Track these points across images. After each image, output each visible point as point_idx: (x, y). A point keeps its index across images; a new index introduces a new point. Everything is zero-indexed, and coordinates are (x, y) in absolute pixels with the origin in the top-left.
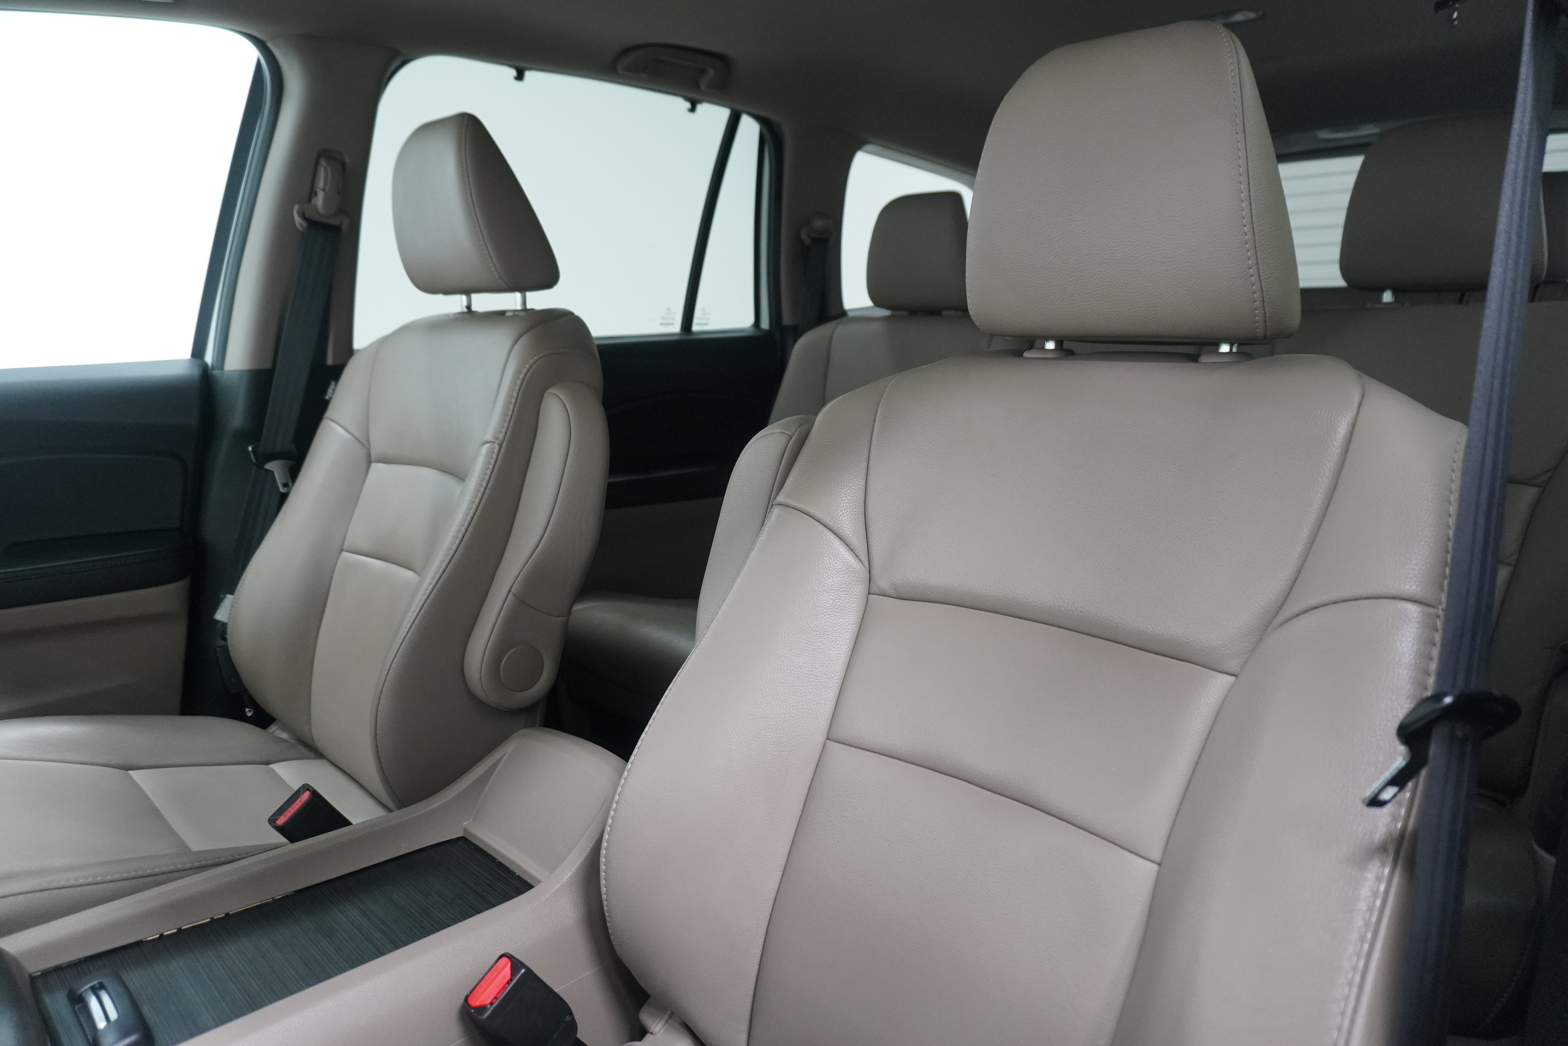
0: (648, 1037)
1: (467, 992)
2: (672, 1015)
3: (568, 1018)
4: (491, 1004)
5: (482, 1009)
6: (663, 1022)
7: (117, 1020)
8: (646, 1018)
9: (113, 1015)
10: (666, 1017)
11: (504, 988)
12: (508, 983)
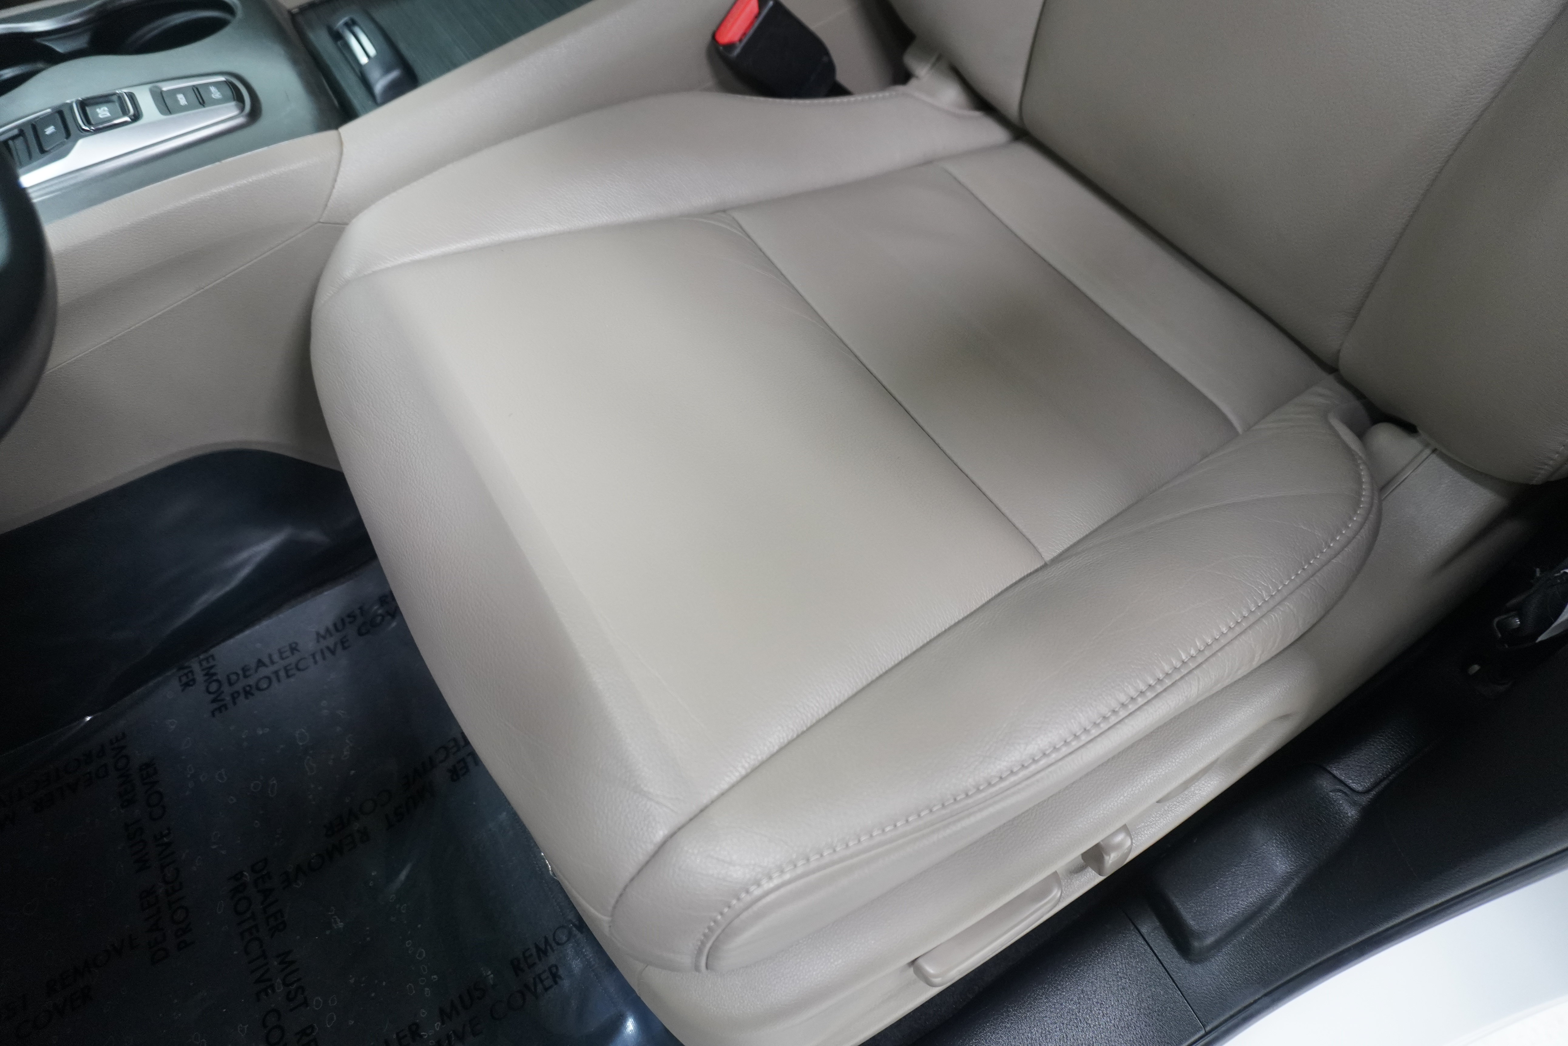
0: (913, 83)
1: (713, 28)
2: (939, 58)
3: (825, 59)
4: (740, 40)
5: (730, 46)
6: (929, 65)
7: (376, 57)
8: (911, 61)
9: (372, 51)
10: (933, 59)
11: (752, 23)
12: (757, 17)
